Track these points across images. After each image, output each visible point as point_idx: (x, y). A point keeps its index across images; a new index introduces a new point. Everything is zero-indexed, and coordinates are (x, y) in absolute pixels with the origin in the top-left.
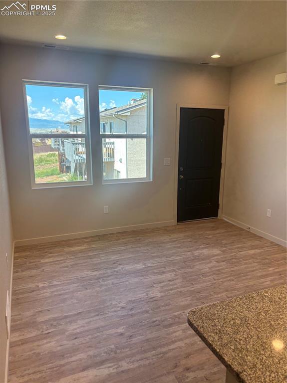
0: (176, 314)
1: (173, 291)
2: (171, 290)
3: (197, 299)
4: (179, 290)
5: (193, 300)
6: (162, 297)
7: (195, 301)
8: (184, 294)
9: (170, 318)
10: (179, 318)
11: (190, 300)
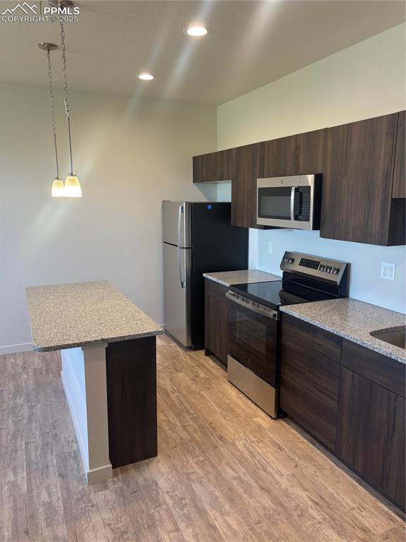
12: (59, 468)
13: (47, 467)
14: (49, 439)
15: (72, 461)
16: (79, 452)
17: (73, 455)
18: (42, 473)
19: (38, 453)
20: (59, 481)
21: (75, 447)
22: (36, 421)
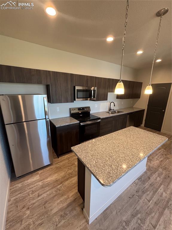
12: (148, 181)
13: (151, 184)
14: (140, 193)
15: (143, 179)
16: (138, 178)
17: (140, 180)
18: (154, 185)
19: (149, 192)
20: (151, 178)
21: (137, 181)
22: (136, 208)
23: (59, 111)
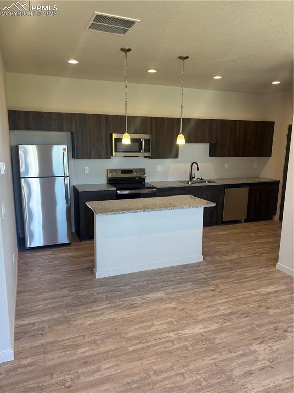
0: (228, 324)
1: (240, 352)
2: (243, 355)
3: (208, 340)
4: (233, 354)
5: (214, 339)
6: (251, 344)
7: (211, 337)
8: (224, 347)
9: (233, 320)
10: (225, 319)
11: (217, 338)
23: (88, 172)
